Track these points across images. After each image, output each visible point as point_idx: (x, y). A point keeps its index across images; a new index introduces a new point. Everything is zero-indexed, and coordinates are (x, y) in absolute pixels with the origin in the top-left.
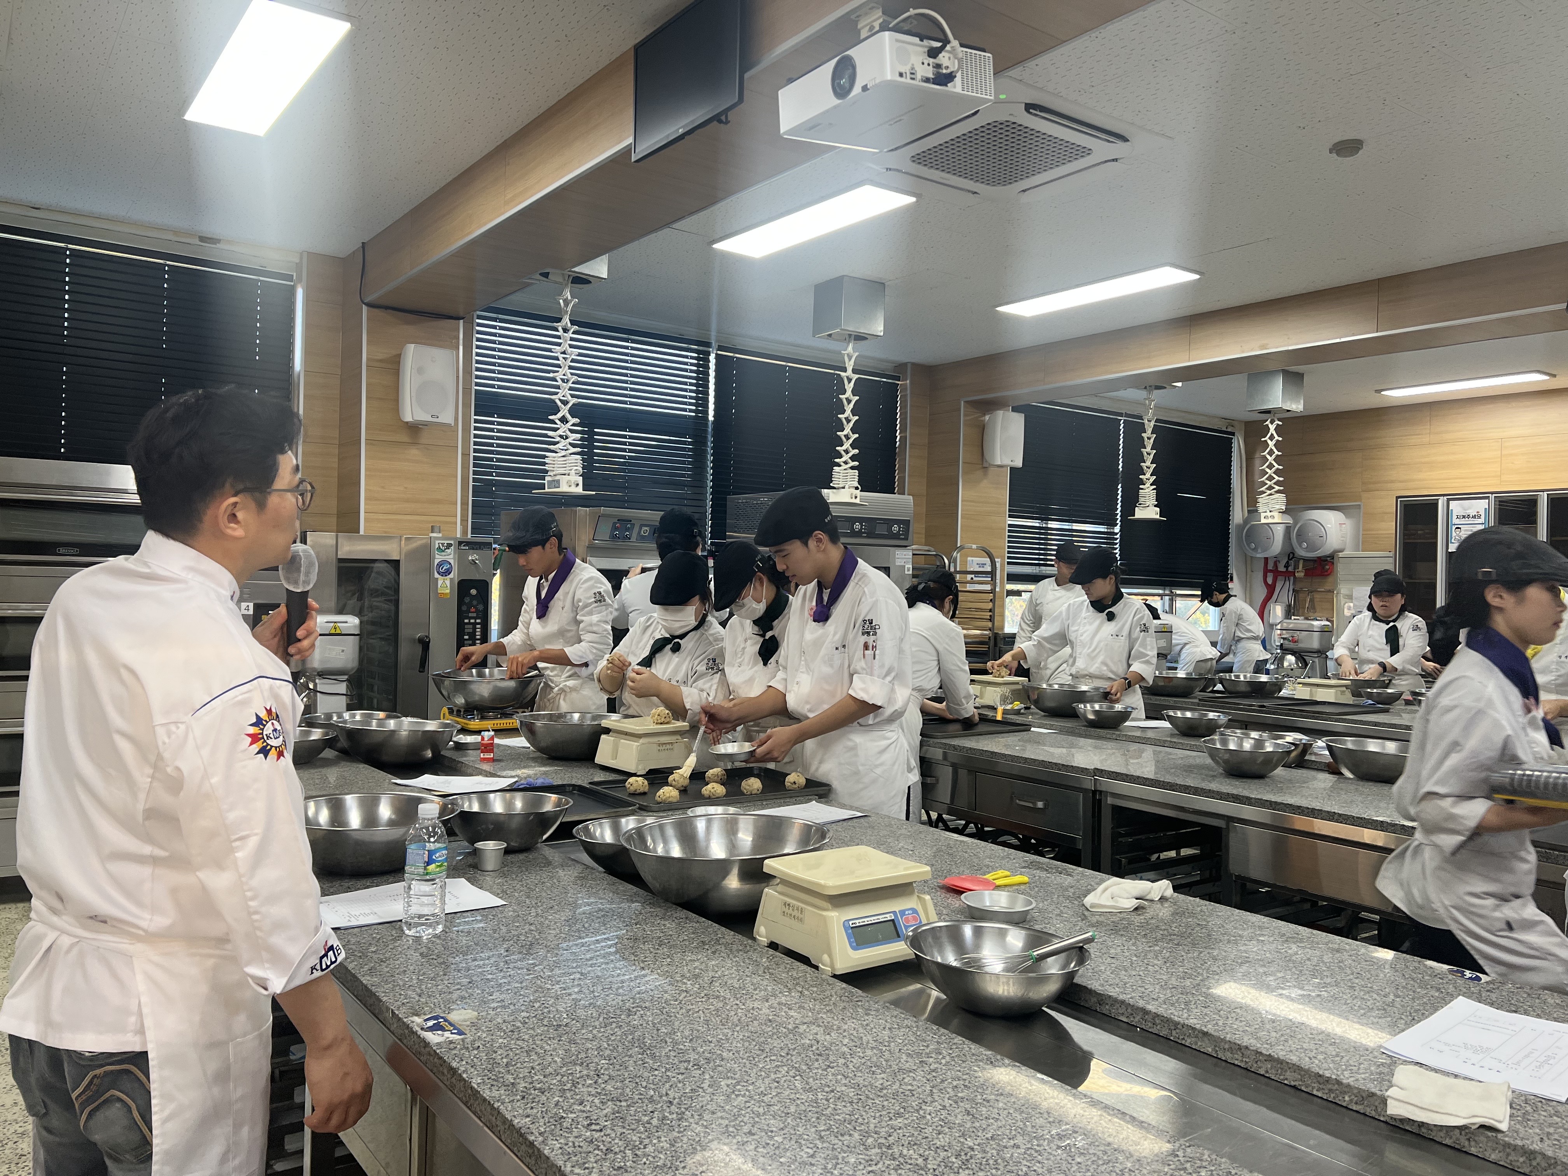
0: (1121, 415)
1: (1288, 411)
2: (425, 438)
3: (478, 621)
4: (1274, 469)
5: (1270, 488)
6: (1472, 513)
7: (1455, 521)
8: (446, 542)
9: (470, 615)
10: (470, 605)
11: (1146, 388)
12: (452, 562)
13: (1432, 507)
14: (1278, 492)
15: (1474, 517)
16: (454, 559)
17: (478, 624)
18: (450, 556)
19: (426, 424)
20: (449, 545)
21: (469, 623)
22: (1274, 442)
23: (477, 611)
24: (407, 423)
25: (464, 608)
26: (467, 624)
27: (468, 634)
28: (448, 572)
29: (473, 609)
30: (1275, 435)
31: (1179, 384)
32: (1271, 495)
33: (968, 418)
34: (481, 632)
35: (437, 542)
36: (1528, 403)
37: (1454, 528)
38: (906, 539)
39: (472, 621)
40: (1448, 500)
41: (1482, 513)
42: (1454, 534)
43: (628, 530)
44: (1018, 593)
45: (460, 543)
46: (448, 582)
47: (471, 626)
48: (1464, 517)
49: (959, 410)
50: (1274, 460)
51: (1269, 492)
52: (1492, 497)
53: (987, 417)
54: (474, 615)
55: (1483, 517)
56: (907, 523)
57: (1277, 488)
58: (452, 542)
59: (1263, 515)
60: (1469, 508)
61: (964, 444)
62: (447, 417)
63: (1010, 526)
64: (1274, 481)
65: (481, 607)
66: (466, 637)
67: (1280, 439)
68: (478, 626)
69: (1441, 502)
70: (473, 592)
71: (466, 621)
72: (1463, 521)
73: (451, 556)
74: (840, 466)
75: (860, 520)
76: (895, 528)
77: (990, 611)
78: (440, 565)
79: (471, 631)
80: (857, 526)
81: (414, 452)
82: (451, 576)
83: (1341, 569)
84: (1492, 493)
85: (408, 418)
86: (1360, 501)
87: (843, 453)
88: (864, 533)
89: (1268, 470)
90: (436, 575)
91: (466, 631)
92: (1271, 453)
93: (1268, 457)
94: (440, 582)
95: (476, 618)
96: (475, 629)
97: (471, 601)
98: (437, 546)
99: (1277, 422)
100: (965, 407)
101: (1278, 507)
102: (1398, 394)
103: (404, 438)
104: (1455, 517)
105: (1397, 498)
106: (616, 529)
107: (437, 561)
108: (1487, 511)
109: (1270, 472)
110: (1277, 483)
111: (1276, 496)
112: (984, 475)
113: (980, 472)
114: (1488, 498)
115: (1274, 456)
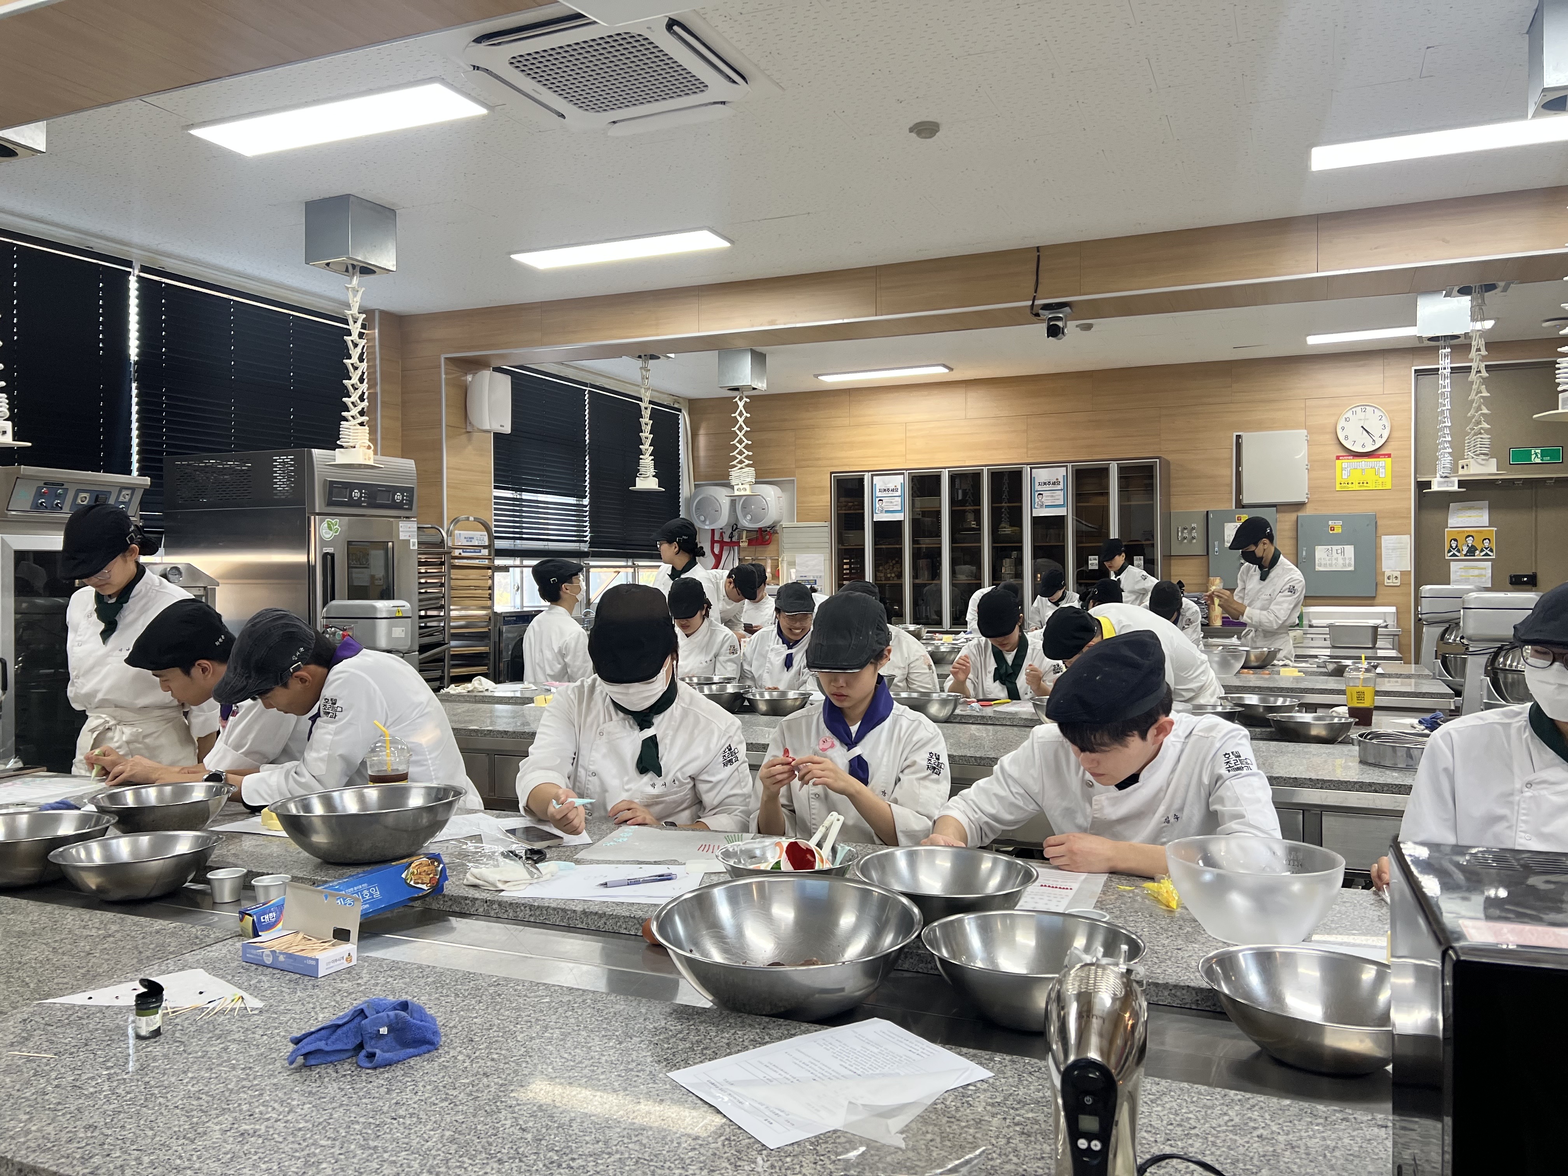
0: (586, 385)
1: (754, 389)
4: (744, 444)
5: (741, 462)
6: (891, 487)
7: (878, 494)
11: (640, 357)
13: (861, 480)
14: (748, 466)
15: (893, 490)
22: (743, 418)
30: (744, 411)
31: (672, 355)
32: (742, 468)
33: (450, 376)
36: (926, 393)
37: (877, 500)
38: (410, 509)
40: (872, 475)
41: (899, 487)
42: (877, 506)
43: (58, 496)
44: (506, 569)
48: (885, 490)
49: (440, 367)
50: (743, 435)
51: (740, 466)
52: (906, 473)
53: (469, 378)
55: (899, 490)
56: (410, 490)
57: (747, 462)
59: (736, 487)
60: (889, 483)
61: (447, 406)
63: (496, 498)
64: (744, 455)
67: (749, 415)
69: (867, 477)
72: (884, 494)
74: (347, 420)
75: (360, 486)
76: (398, 497)
77: (490, 588)
80: (356, 494)
83: (785, 538)
84: (907, 470)
86: (794, 476)
87: (351, 406)
88: (364, 502)
89: (738, 445)
92: (740, 429)
93: (738, 432)
99: (745, 399)
100: (446, 364)
101: (749, 480)
102: (832, 380)
104: (878, 490)
105: (831, 473)
106: (42, 495)
108: (903, 485)
109: (740, 447)
110: (747, 457)
111: (747, 469)
112: (470, 440)
113: (464, 437)
114: (903, 474)
115: (743, 432)
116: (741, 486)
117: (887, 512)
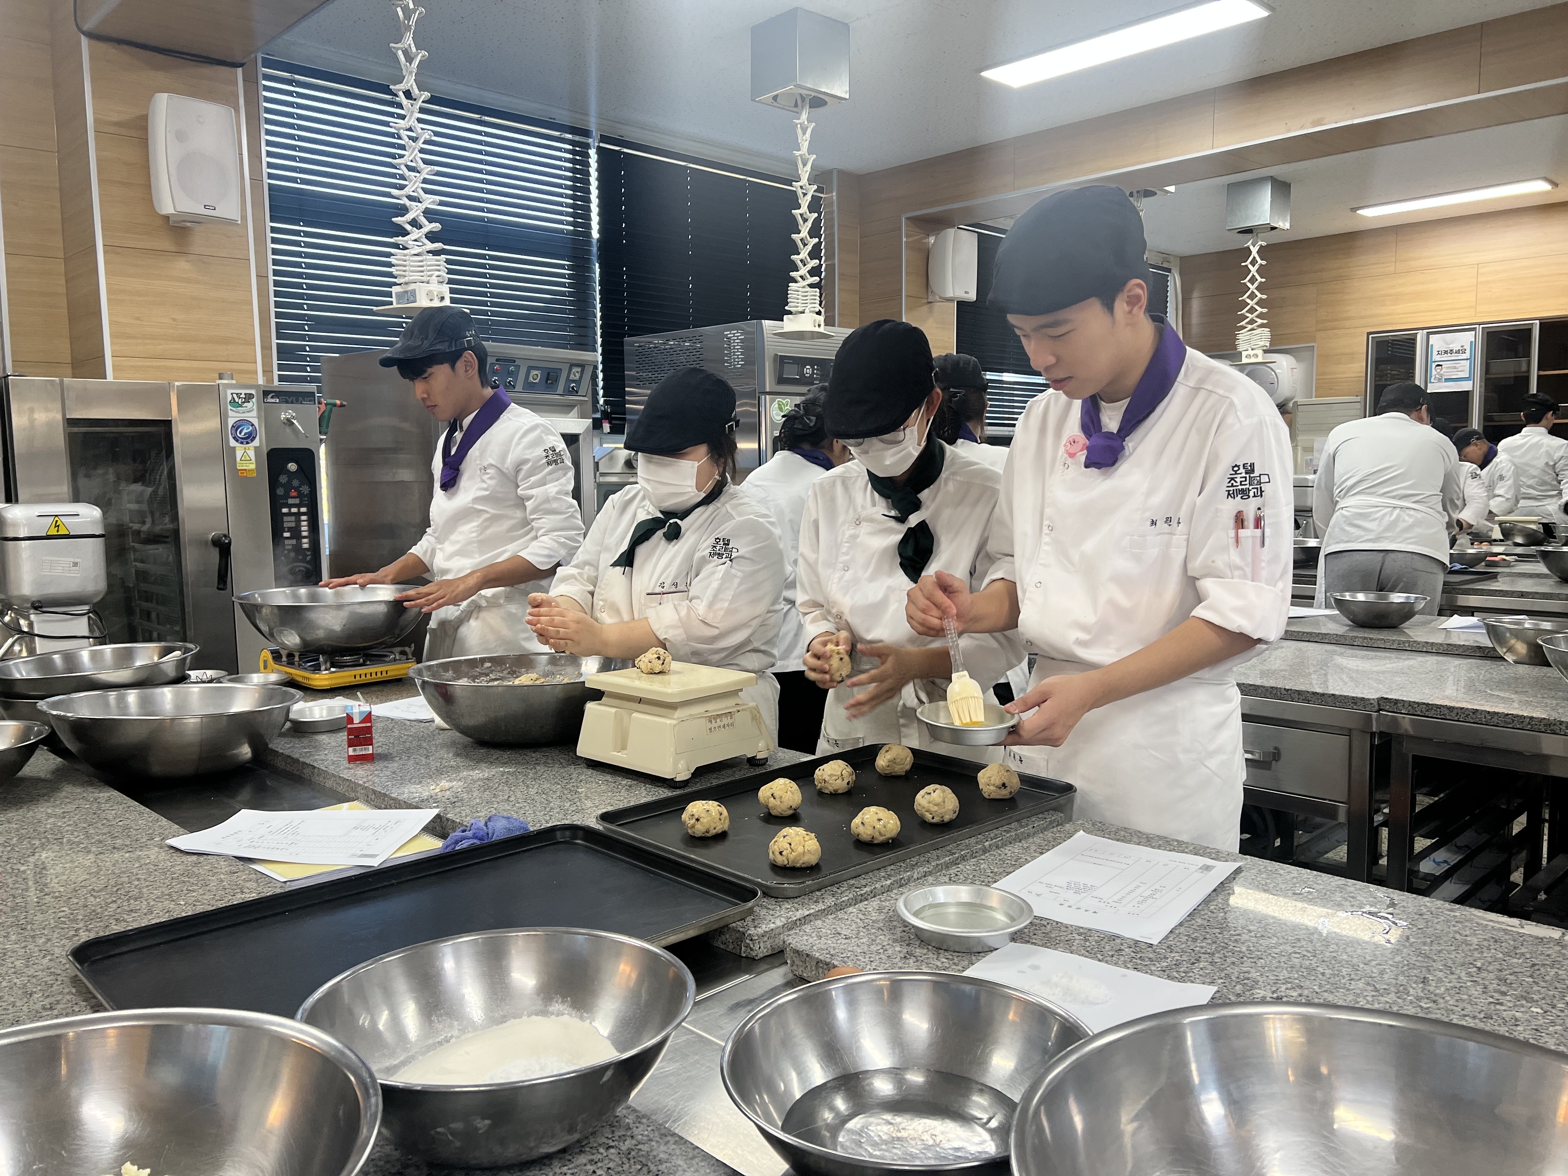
1: (1274, 228)
2: (198, 243)
3: (303, 510)
4: (1256, 300)
5: (1252, 322)
6: (1456, 347)
7: (1436, 357)
8: (243, 392)
9: (291, 501)
10: (288, 487)
12: (255, 422)
13: (1411, 342)
14: (1262, 326)
15: (1458, 352)
16: (259, 417)
17: (304, 514)
18: (251, 413)
19: (198, 220)
20: (248, 397)
21: (290, 514)
22: (1257, 266)
23: (300, 495)
24: (167, 218)
25: (280, 491)
26: (286, 514)
27: (290, 530)
28: (250, 438)
29: (293, 493)
30: (1258, 259)
31: (1172, 189)
32: (1252, 329)
33: (910, 239)
34: (309, 526)
35: (229, 392)
37: (1434, 365)
39: (294, 510)
40: (1429, 334)
41: (1467, 347)
43: (510, 374)
45: (266, 393)
46: (252, 453)
47: (293, 518)
48: (1446, 352)
49: (900, 229)
50: (1256, 288)
51: (1250, 327)
52: (1479, 328)
53: (932, 240)
54: (297, 501)
55: (1468, 351)
57: (1260, 321)
58: (253, 392)
59: (1244, 354)
60: (1453, 342)
61: (907, 273)
62: (228, 209)
64: (1256, 314)
65: (305, 489)
66: (287, 535)
67: (1264, 263)
68: (304, 518)
69: (1420, 337)
70: (292, 467)
71: (285, 510)
73: (254, 413)
74: (796, 282)
75: (812, 362)
78: (236, 427)
79: (293, 525)
80: (808, 370)
81: (182, 266)
82: (256, 443)
84: (1479, 324)
85: (167, 207)
86: (1315, 342)
87: (800, 264)
89: (1248, 301)
90: (233, 443)
91: (286, 525)
92: (1253, 280)
93: (1249, 285)
94: (239, 454)
95: (298, 506)
96: (298, 521)
97: (289, 482)
98: (229, 398)
99: (1260, 243)
100: (907, 226)
101: (1262, 343)
102: (1376, 213)
103: (165, 243)
104: (1435, 353)
105: (1369, 334)
106: (496, 374)
107: (231, 422)
108: (1473, 344)
109: (1251, 303)
110: (1260, 316)
111: (1259, 330)
112: (931, 311)
113: (925, 308)
114: (1474, 329)
115: (1256, 284)
116: (1251, 352)
117: (1447, 380)
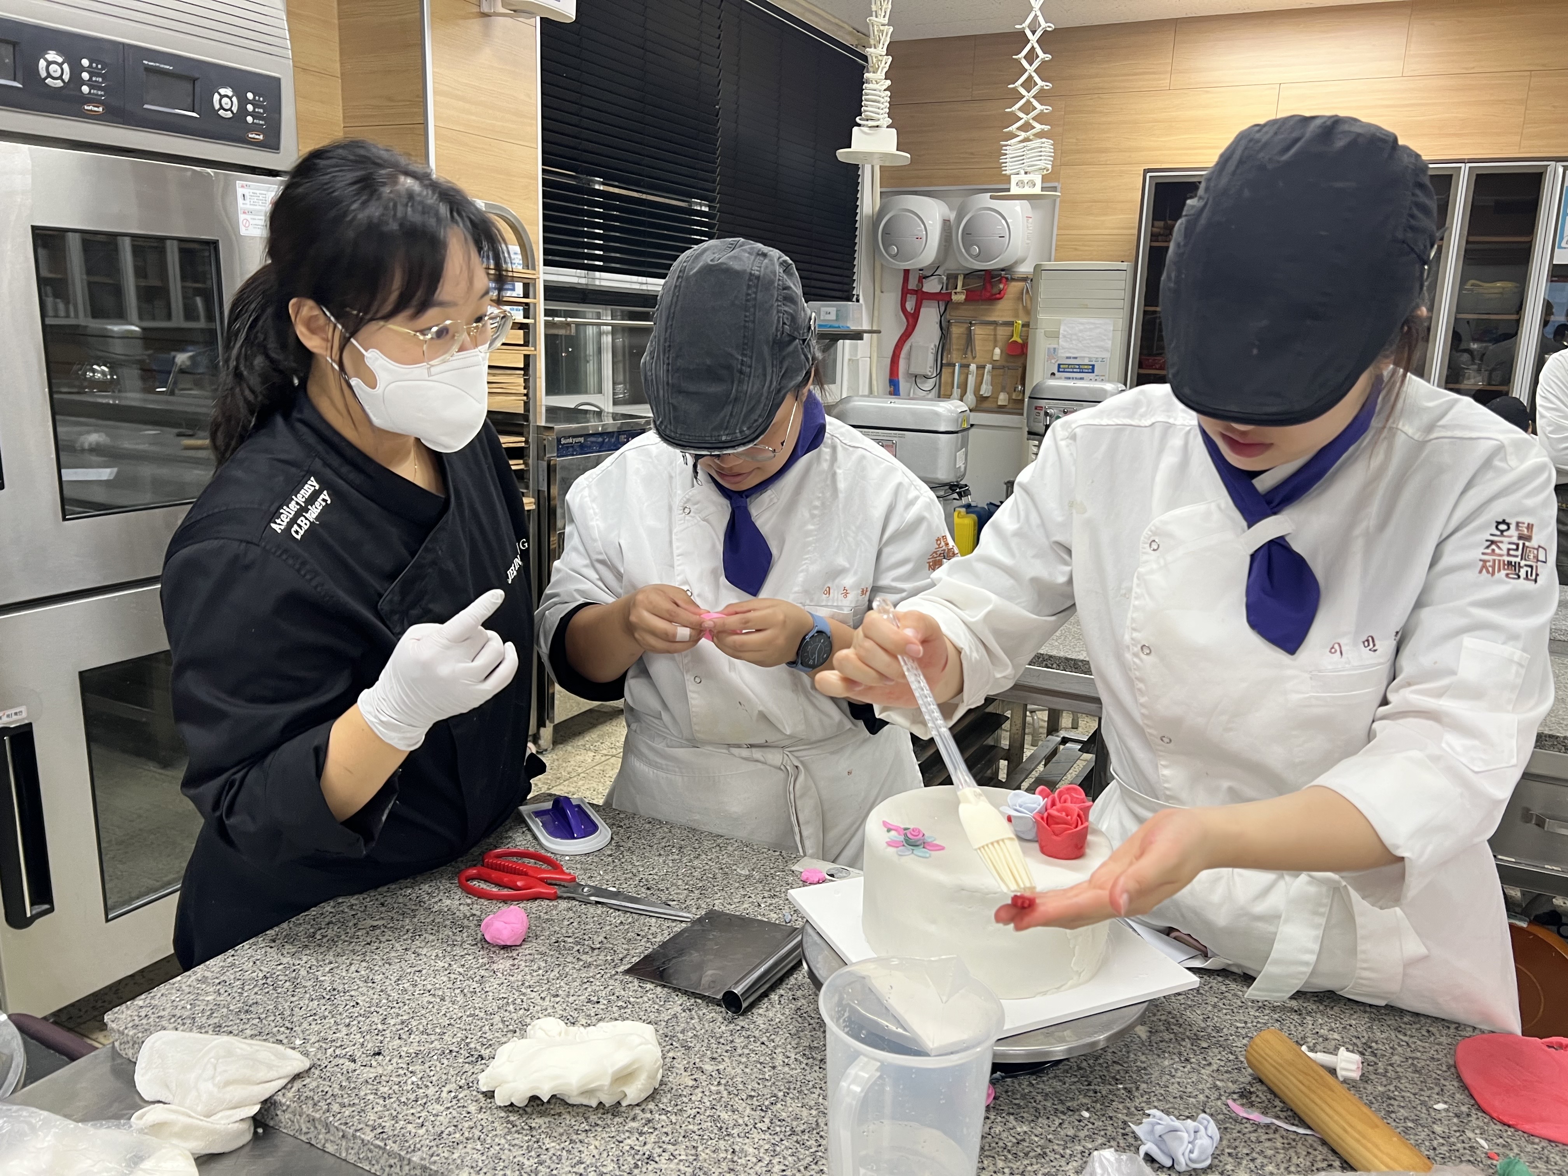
4: (1034, 91)
5: (1026, 127)
14: (1040, 135)
32: (1027, 140)
38: (273, 147)
50: (1035, 71)
51: (1023, 135)
56: (273, 85)
57: (1038, 127)
59: (1014, 180)
64: (1033, 114)
83: (1043, 289)
88: (91, 99)
89: (1023, 91)
93: (1025, 63)
101: (1042, 164)
105: (1146, 171)
109: (1028, 95)
110: (1039, 118)
111: (1037, 143)
112: (487, 32)
113: (475, 26)
115: (1036, 64)
116: (1024, 178)
